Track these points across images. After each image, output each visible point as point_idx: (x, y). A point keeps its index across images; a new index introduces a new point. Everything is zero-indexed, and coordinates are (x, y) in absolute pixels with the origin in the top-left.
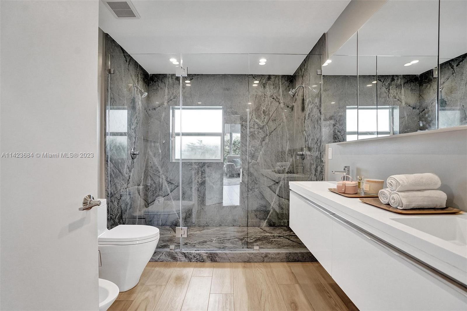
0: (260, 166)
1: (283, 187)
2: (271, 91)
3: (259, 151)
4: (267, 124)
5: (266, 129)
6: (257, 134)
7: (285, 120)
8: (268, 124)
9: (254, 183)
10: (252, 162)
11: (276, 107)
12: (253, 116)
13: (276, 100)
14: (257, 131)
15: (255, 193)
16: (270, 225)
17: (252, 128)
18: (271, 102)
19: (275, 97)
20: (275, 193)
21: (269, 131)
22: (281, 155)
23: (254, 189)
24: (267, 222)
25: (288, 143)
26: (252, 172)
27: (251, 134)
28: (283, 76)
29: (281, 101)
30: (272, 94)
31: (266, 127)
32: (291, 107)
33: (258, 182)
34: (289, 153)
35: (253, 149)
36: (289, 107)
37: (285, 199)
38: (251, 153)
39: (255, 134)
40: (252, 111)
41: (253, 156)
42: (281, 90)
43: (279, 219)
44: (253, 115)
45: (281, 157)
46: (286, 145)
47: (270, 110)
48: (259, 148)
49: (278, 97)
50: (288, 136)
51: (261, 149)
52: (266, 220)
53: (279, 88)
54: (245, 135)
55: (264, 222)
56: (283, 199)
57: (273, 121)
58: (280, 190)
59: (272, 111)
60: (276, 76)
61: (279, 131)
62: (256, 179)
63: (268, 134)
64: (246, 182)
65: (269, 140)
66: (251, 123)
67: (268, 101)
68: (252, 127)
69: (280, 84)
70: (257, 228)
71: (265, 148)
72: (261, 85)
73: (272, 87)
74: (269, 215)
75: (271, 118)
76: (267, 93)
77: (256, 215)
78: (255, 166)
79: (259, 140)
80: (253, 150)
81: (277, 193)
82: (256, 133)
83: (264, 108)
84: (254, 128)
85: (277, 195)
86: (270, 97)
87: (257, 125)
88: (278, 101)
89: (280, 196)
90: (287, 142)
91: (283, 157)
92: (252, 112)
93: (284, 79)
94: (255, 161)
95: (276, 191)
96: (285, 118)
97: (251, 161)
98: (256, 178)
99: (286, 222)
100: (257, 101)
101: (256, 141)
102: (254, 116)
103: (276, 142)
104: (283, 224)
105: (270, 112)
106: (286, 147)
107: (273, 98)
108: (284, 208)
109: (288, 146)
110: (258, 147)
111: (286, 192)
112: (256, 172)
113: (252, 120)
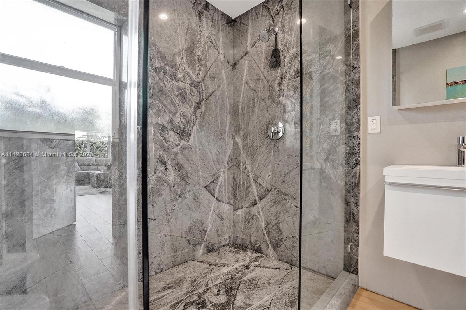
0: (193, 151)
1: (223, 184)
2: (209, 29)
3: (192, 124)
4: (203, 81)
5: (202, 89)
6: (189, 94)
7: (225, 81)
8: (205, 81)
9: (183, 183)
10: (181, 144)
11: (215, 56)
12: (182, 61)
13: (214, 46)
14: (189, 89)
15: (186, 201)
16: (207, 250)
17: (181, 81)
18: (209, 47)
19: (214, 41)
20: (214, 197)
21: (206, 94)
22: (220, 135)
23: (184, 193)
24: (204, 246)
25: (229, 116)
26: (181, 162)
27: (180, 92)
28: (223, 14)
29: (221, 52)
30: (210, 35)
31: (202, 86)
32: (231, 64)
33: (191, 180)
34: (230, 133)
35: (182, 120)
36: (230, 63)
37: (225, 203)
38: (179, 127)
39: (186, 94)
40: (181, 50)
41: (182, 133)
42: (220, 33)
43: (219, 236)
44: (184, 58)
45: (220, 137)
46: (227, 120)
47: (208, 59)
48: (192, 119)
49: (217, 43)
50: (228, 106)
51: (195, 122)
52: (203, 245)
53: (219, 30)
54: (170, 91)
55: (200, 248)
56: (224, 204)
57: (210, 77)
58: (219, 189)
59: (210, 61)
60: (215, 9)
61: (218, 97)
62: (187, 176)
63: (204, 98)
64: (171, 183)
65: (206, 108)
66: (180, 72)
67: (205, 44)
68: (182, 79)
69: (220, 24)
70: (191, 263)
71: (201, 121)
72: (195, 11)
73: (210, 24)
74: (206, 234)
75: (208, 73)
76: (204, 29)
77: (189, 241)
78: (186, 152)
79: (192, 105)
80: (182, 122)
81: (216, 196)
82: (188, 92)
83: (200, 53)
84: (185, 83)
85: (216, 200)
86: (207, 37)
87: (189, 78)
88: (218, 50)
89: (220, 200)
90: (227, 115)
91: (223, 138)
92: (182, 53)
93: (224, 18)
94: (185, 143)
95: (215, 193)
96: (225, 78)
97: (179, 142)
98: (187, 173)
99: (227, 238)
100: (189, 36)
101: (187, 106)
102: (185, 61)
103: (215, 113)
104: (223, 243)
105: (207, 63)
106: (227, 124)
107: (212, 42)
108: (224, 218)
109: (228, 122)
110: (190, 117)
111: (227, 192)
112: (187, 162)
113: (181, 67)
